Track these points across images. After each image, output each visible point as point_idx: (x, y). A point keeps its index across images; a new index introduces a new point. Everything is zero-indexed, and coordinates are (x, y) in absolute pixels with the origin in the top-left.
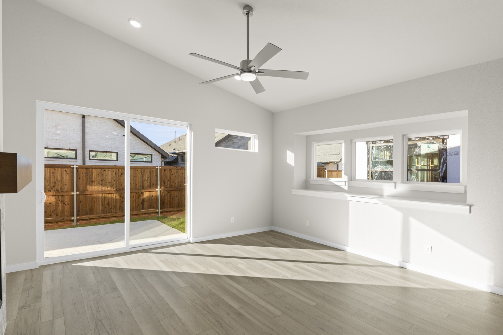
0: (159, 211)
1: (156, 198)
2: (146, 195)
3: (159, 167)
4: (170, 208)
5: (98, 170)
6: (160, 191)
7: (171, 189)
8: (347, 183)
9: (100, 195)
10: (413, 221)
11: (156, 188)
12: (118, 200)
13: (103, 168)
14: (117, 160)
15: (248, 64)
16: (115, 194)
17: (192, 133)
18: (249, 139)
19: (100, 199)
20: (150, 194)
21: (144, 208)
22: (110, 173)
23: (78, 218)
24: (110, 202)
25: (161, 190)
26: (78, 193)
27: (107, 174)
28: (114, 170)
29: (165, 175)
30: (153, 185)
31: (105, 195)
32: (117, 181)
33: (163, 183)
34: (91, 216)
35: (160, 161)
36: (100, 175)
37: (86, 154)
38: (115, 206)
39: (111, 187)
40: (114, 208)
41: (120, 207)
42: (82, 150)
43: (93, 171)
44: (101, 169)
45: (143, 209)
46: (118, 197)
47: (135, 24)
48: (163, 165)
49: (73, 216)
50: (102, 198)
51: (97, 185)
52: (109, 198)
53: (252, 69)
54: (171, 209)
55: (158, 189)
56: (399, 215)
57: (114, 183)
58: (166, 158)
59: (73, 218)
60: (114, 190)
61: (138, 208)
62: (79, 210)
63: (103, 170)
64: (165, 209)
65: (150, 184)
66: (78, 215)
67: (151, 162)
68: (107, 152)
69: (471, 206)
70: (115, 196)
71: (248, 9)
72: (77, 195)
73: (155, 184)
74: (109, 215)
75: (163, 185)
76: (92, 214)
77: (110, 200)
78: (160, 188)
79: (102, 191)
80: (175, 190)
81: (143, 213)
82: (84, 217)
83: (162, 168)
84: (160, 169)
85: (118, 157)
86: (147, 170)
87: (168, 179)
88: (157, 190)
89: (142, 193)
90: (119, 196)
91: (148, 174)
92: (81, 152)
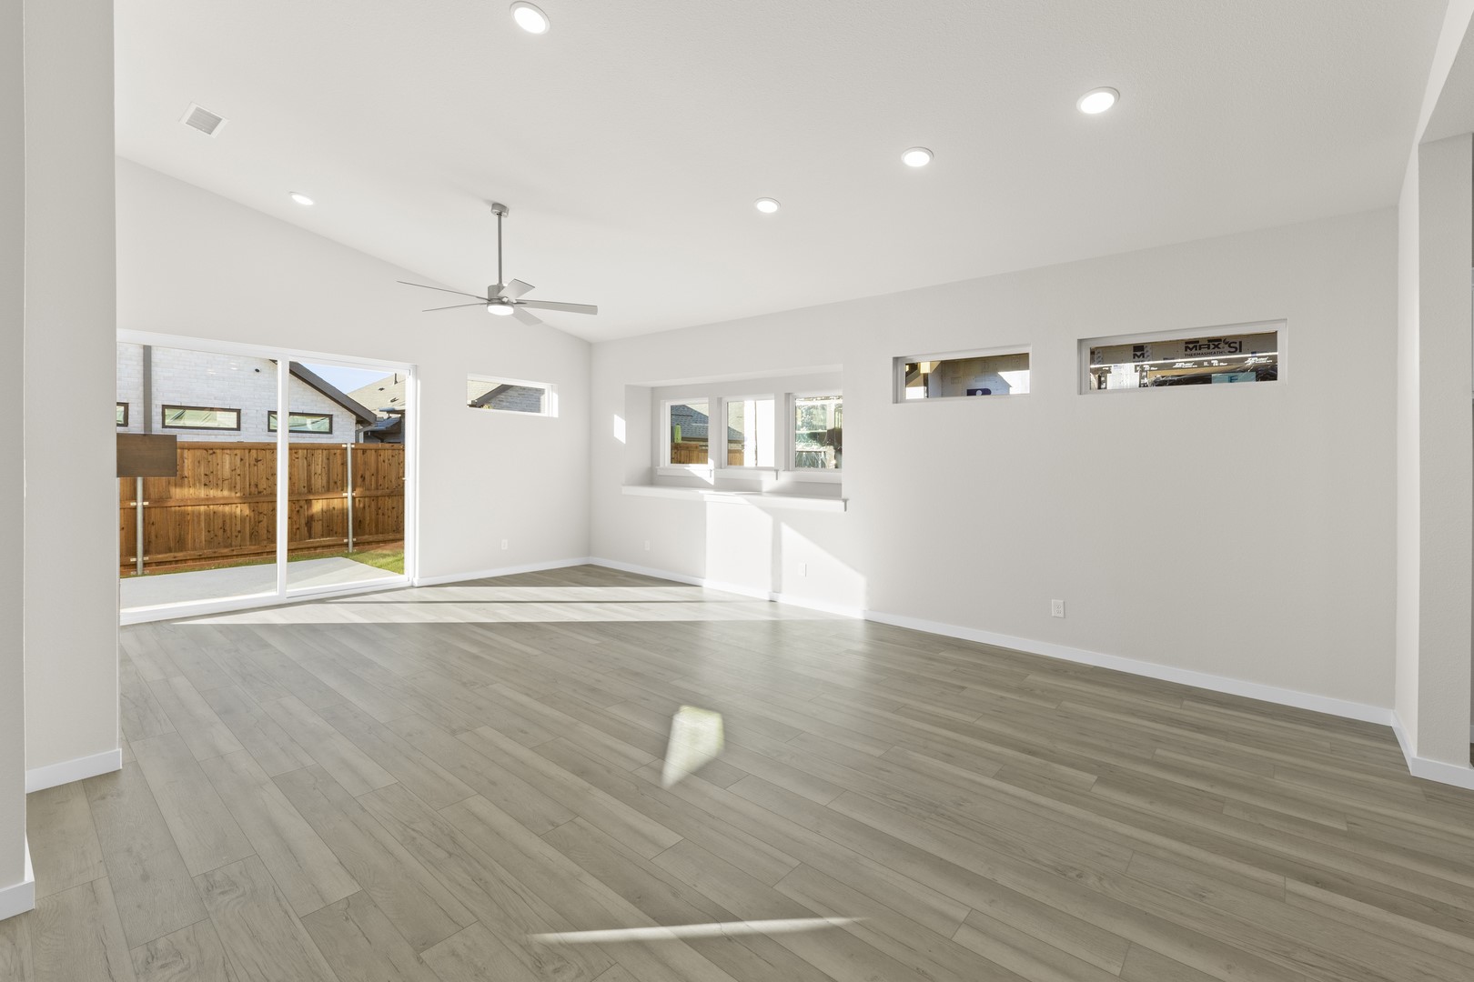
0: (350, 541)
1: (344, 512)
2: (318, 506)
3: (349, 446)
4: (377, 533)
5: (198, 453)
6: (354, 498)
7: (380, 492)
8: (713, 472)
9: (202, 508)
10: (786, 530)
11: (342, 490)
12: (248, 519)
13: (210, 449)
14: (238, 428)
15: (499, 292)
16: (239, 505)
17: (419, 382)
18: (540, 391)
19: (203, 517)
20: (328, 505)
21: (313, 536)
22: (227, 458)
23: (147, 558)
24: (228, 521)
25: (354, 494)
26: (146, 503)
27: (219, 462)
28: (238, 452)
29: (365, 463)
30: (334, 485)
31: (216, 508)
32: (245, 477)
33: (359, 480)
34: (180, 555)
35: (354, 430)
36: (202, 463)
37: (153, 413)
38: (239, 532)
39: (230, 489)
40: (237, 537)
41: (251, 534)
42: (141, 405)
43: (185, 455)
44: (206, 450)
45: (310, 538)
46: (247, 511)
47: (302, 200)
48: (361, 441)
49: (135, 555)
50: (207, 514)
51: (194, 485)
52: (224, 515)
53: (505, 300)
54: (381, 537)
55: (349, 494)
56: (768, 520)
57: (238, 481)
58: (370, 424)
59: (133, 560)
60: (239, 497)
61: (298, 536)
62: (150, 542)
63: (211, 452)
64: (366, 537)
65: (328, 482)
66: (146, 552)
67: (330, 432)
68: (212, 409)
69: (845, 501)
70: (241, 510)
71: (500, 210)
72: (144, 508)
73: (339, 483)
74: (226, 551)
75: (359, 484)
76: (182, 551)
77: (226, 521)
78: (353, 490)
79: (208, 499)
80: (389, 496)
81: (310, 545)
82: (161, 557)
83: (357, 447)
84: (352, 449)
85: (242, 421)
86: (320, 451)
87: (373, 470)
88: (344, 495)
89: (309, 502)
90: (250, 508)
91: (322, 461)
92: (141, 409)
